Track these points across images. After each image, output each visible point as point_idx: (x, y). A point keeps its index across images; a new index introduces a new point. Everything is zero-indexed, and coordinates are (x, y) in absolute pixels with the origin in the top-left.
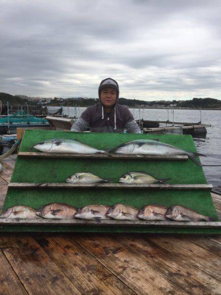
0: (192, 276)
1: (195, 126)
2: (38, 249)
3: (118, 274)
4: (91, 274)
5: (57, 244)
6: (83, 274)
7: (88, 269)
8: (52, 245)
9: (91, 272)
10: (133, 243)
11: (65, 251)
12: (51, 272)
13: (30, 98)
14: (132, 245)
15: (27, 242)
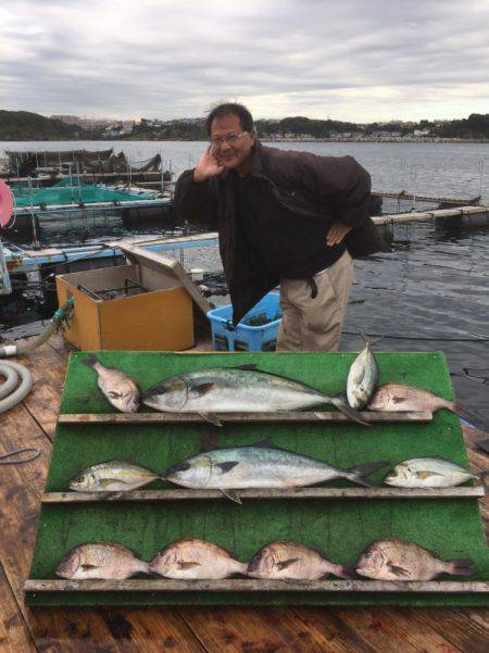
1: (466, 209)
2: (110, 647)
5: (148, 633)
8: (137, 637)
10: (306, 629)
13: (85, 122)
14: (303, 635)
15: (88, 626)
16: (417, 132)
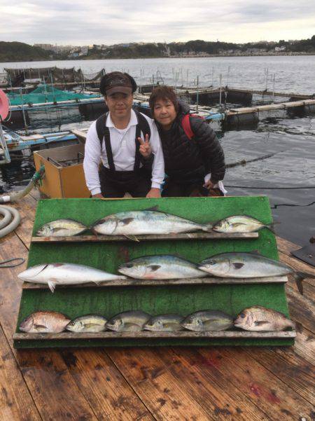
0: (242, 415)
1: (307, 101)
2: (63, 370)
3: (155, 411)
4: (123, 411)
5: (86, 362)
6: (115, 412)
7: (121, 403)
8: (80, 365)
9: (123, 408)
10: (179, 359)
11: (96, 374)
12: (78, 409)
14: (177, 362)
15: (51, 359)
16: (277, 49)
